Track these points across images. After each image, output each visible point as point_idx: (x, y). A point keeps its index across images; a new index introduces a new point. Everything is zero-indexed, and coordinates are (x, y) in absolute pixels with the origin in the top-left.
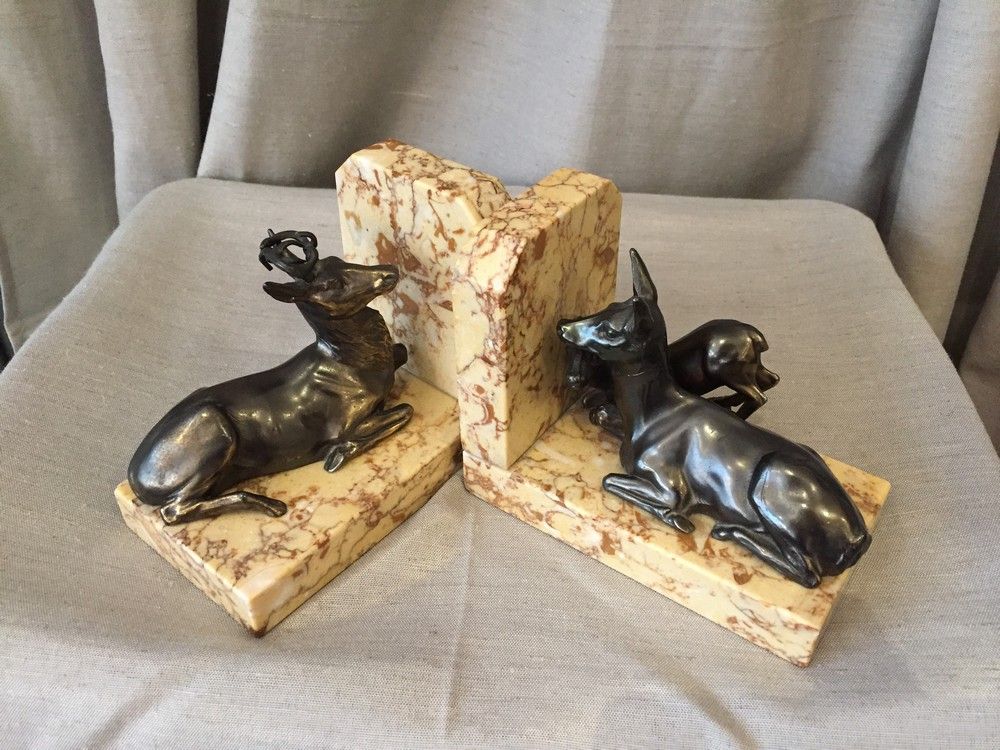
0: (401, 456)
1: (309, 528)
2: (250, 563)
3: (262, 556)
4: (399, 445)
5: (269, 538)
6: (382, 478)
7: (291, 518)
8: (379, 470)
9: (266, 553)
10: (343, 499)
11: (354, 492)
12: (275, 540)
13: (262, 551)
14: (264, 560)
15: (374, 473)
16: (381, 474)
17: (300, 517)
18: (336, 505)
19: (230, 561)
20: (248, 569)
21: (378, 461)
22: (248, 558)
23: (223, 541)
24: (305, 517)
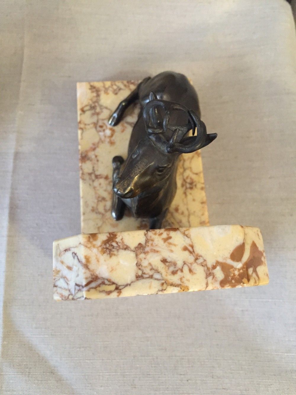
0: (96, 193)
1: (92, 126)
2: (95, 94)
3: (95, 99)
4: (104, 199)
5: (101, 109)
6: (90, 174)
7: (104, 124)
8: (97, 177)
9: (94, 102)
10: (94, 149)
11: (93, 157)
12: (98, 110)
13: (97, 101)
14: (91, 100)
15: (97, 173)
16: (93, 177)
17: (101, 127)
18: (94, 144)
19: (103, 89)
20: (93, 92)
21: (102, 181)
22: (98, 96)
23: (116, 94)
24: (99, 129)
